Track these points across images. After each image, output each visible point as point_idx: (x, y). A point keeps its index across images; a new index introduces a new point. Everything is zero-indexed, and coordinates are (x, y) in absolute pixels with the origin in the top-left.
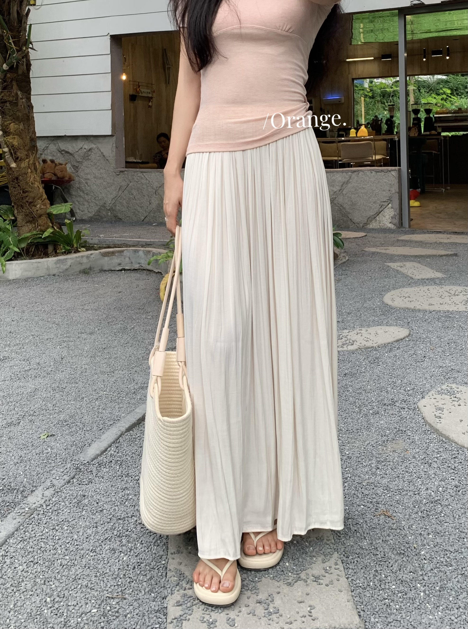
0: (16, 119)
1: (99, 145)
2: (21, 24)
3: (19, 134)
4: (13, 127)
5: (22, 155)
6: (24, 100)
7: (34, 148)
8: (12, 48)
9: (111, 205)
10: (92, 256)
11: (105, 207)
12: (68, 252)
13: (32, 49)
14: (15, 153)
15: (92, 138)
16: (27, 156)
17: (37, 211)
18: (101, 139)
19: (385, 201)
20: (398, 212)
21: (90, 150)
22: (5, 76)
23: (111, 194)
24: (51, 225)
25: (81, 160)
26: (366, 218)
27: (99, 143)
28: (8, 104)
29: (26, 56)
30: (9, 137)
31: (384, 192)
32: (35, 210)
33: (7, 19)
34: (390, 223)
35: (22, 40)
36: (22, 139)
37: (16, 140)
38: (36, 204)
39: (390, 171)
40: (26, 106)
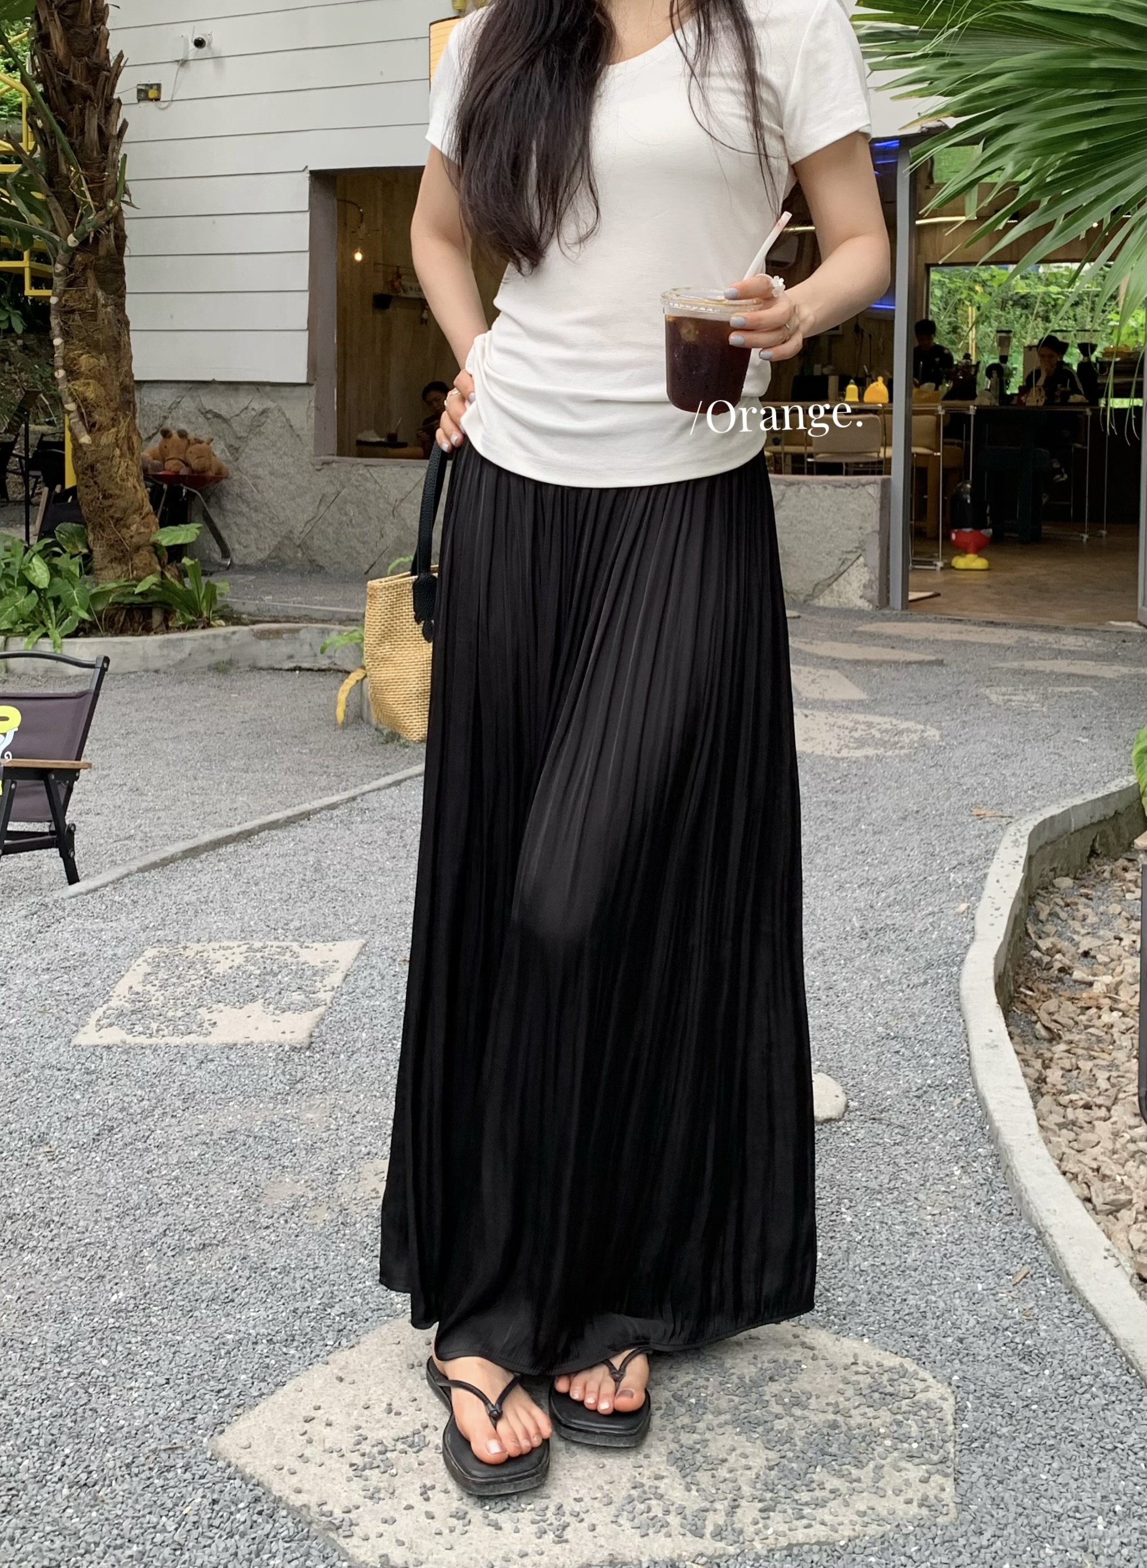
0: (93, 347)
1: (283, 404)
2: (106, 153)
3: (99, 377)
4: (85, 361)
5: (102, 419)
6: (109, 309)
7: (128, 405)
8: (85, 203)
9: (303, 536)
10: (235, 637)
11: (290, 539)
12: (191, 626)
13: (129, 203)
14: (89, 414)
15: (268, 388)
16: (115, 421)
17: (131, 537)
18: (286, 391)
19: (851, 552)
20: (878, 575)
21: (264, 412)
22: (72, 259)
23: (303, 512)
24: (159, 568)
25: (245, 434)
26: (812, 585)
27: (282, 398)
29: (117, 219)
30: (78, 382)
31: (849, 532)
32: (127, 536)
33: (77, 142)
34: (861, 597)
35: (108, 188)
36: (104, 386)
37: (91, 388)
38: (128, 522)
39: (863, 485)
40: (113, 321)
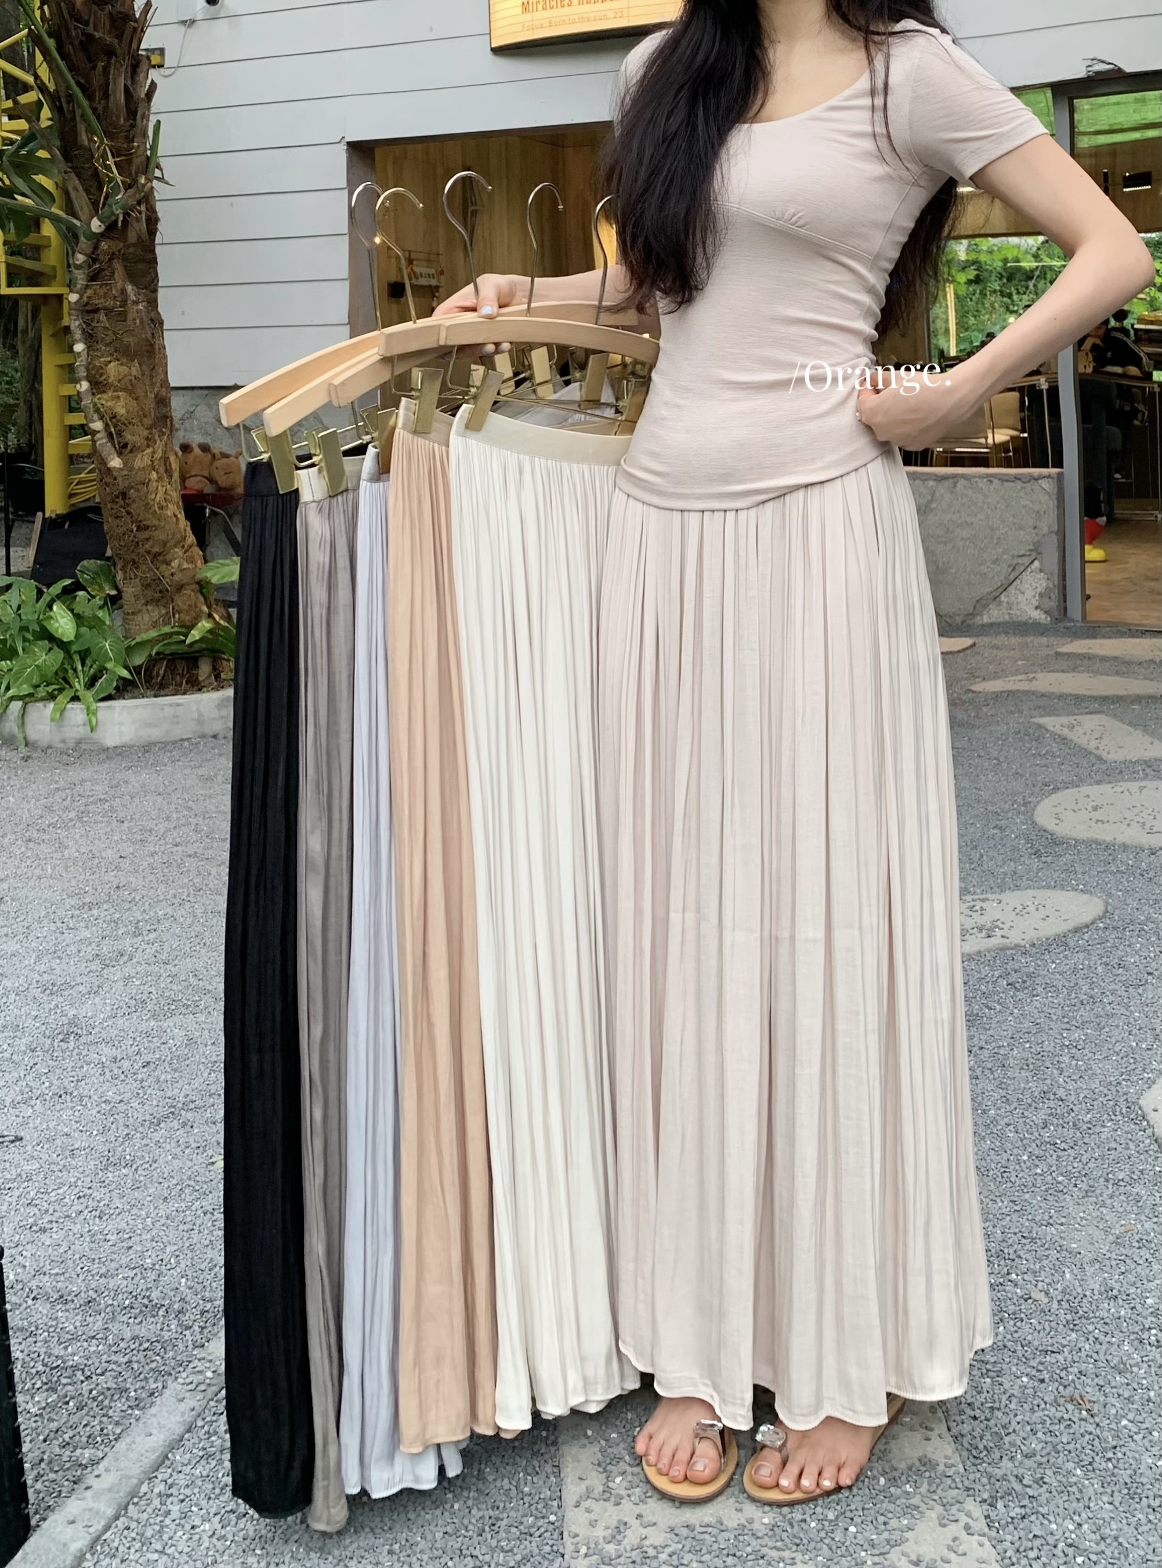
0: (124, 353)
2: (135, 120)
3: (130, 390)
4: (114, 370)
5: (136, 438)
6: (140, 307)
7: (163, 420)
8: (111, 179)
13: (162, 180)
14: (119, 434)
16: (150, 441)
17: (172, 575)
19: (1024, 555)
20: (1056, 582)
22: (96, 247)
24: (205, 609)
26: (975, 600)
28: (102, 316)
29: (147, 199)
30: (105, 396)
31: (1021, 532)
32: (167, 574)
33: (100, 108)
34: (1037, 608)
35: (137, 161)
36: (137, 399)
37: (122, 403)
38: (168, 558)
39: (1036, 479)
40: (147, 320)
